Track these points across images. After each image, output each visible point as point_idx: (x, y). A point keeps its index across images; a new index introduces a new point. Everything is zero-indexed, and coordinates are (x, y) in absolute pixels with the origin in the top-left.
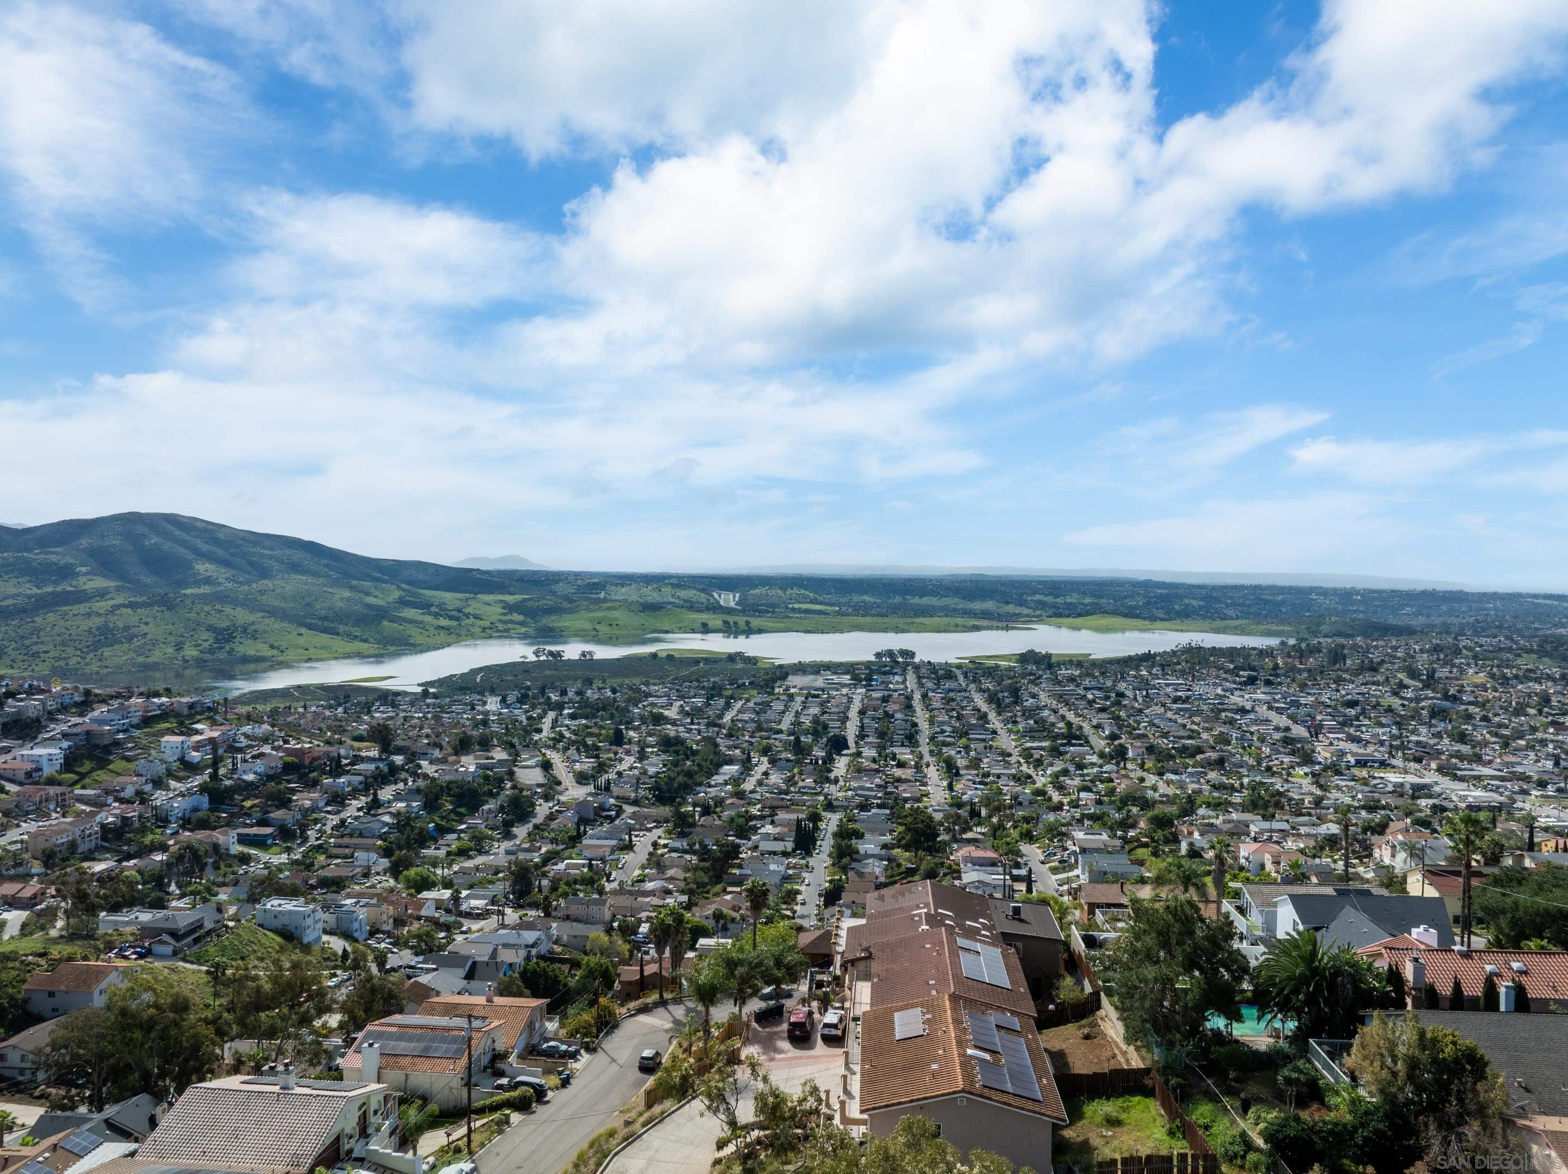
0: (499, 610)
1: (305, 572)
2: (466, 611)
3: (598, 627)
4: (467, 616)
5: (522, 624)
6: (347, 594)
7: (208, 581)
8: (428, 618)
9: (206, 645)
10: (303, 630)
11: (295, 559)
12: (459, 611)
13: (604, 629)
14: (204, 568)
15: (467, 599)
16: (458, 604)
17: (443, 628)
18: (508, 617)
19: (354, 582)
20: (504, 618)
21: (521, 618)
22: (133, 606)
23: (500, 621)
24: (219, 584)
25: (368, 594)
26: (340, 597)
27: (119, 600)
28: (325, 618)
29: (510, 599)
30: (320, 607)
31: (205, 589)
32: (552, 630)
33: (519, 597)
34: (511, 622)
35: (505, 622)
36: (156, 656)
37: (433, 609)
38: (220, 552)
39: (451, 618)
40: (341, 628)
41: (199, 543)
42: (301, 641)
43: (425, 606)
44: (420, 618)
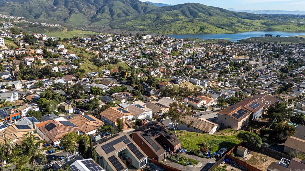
0: (260, 24)
1: (219, 15)
2: (252, 24)
3: (284, 29)
4: (252, 25)
5: (265, 27)
6: (227, 20)
7: (200, 17)
8: (243, 26)
9: (198, 30)
10: (217, 28)
11: (217, 12)
12: (250, 24)
13: (286, 29)
14: (200, 14)
15: (253, 21)
16: (250, 22)
17: (246, 28)
18: (262, 26)
19: (229, 17)
20: (260, 26)
21: (265, 26)
22: (187, 22)
23: (260, 27)
24: (202, 17)
25: (231, 20)
26: (225, 21)
27: (185, 21)
28: (221, 25)
29: (263, 21)
30: (221, 23)
31: (200, 18)
32: (272, 29)
33: (265, 21)
34: (262, 27)
35: (261, 27)
36: (190, 32)
37: (245, 24)
38: (203, 11)
39: (248, 26)
40: (224, 27)
41: (200, 9)
42: (216, 30)
43: (243, 23)
44: (241, 26)
